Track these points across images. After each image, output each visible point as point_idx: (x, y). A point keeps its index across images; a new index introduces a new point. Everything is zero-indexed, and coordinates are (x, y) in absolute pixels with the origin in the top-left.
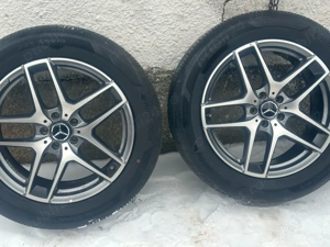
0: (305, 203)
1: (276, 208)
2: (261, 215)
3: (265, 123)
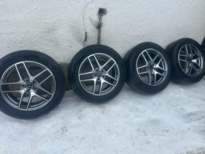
3: (99, 79)
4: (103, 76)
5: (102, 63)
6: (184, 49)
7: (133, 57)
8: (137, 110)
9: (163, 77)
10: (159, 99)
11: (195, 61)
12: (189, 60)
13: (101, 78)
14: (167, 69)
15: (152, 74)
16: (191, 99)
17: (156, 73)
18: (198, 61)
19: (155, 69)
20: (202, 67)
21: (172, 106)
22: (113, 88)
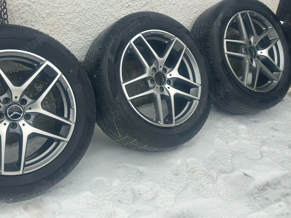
0: (63, 186)
1: (39, 197)
2: (26, 208)
3: (14, 125)
4: (27, 117)
5: (18, 80)
6: (235, 25)
7: (109, 56)
8: (136, 197)
9: (192, 100)
10: (189, 160)
11: (264, 53)
12: (252, 51)
13: (22, 122)
14: (199, 81)
15: (163, 97)
16: (265, 148)
17: (173, 91)
18: (271, 52)
19: (169, 82)
20: (282, 67)
21: (222, 172)
22: (62, 147)
